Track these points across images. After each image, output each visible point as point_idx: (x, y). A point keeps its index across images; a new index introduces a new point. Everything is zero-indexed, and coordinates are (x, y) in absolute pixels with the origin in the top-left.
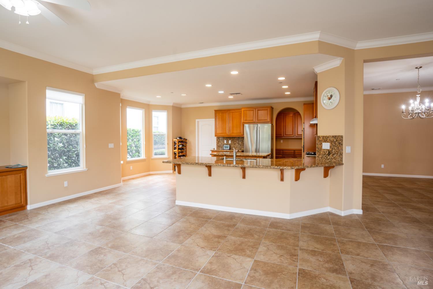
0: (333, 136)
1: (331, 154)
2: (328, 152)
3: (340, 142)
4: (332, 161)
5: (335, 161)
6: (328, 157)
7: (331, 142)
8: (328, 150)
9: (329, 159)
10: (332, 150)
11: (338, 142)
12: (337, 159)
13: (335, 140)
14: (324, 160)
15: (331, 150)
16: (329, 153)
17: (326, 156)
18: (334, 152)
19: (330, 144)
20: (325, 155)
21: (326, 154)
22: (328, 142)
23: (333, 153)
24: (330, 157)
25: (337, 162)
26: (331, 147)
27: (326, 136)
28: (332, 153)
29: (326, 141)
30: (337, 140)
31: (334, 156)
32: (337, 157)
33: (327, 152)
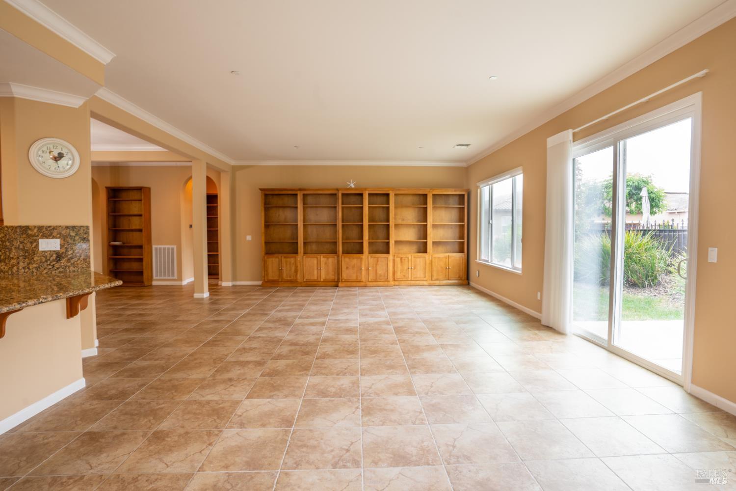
0: (67, 227)
1: (63, 258)
2: (55, 256)
3: (85, 236)
4: (68, 271)
5: (73, 269)
6: (57, 265)
7: (64, 238)
8: (57, 253)
9: (58, 268)
10: (66, 251)
11: (80, 238)
12: (80, 266)
13: (73, 234)
14: (45, 272)
15: (64, 251)
16: (57, 257)
17: (52, 264)
18: (72, 254)
19: (60, 242)
20: (46, 261)
21: (51, 259)
22: (54, 237)
23: (69, 257)
24: (62, 264)
25: (79, 270)
26: (62, 246)
27: (49, 227)
28: (66, 256)
29: (49, 236)
30: (79, 233)
31: (72, 262)
32: (78, 262)
33: (52, 256)
